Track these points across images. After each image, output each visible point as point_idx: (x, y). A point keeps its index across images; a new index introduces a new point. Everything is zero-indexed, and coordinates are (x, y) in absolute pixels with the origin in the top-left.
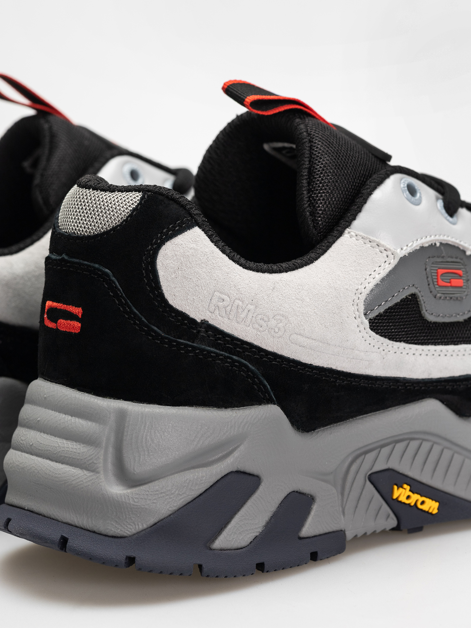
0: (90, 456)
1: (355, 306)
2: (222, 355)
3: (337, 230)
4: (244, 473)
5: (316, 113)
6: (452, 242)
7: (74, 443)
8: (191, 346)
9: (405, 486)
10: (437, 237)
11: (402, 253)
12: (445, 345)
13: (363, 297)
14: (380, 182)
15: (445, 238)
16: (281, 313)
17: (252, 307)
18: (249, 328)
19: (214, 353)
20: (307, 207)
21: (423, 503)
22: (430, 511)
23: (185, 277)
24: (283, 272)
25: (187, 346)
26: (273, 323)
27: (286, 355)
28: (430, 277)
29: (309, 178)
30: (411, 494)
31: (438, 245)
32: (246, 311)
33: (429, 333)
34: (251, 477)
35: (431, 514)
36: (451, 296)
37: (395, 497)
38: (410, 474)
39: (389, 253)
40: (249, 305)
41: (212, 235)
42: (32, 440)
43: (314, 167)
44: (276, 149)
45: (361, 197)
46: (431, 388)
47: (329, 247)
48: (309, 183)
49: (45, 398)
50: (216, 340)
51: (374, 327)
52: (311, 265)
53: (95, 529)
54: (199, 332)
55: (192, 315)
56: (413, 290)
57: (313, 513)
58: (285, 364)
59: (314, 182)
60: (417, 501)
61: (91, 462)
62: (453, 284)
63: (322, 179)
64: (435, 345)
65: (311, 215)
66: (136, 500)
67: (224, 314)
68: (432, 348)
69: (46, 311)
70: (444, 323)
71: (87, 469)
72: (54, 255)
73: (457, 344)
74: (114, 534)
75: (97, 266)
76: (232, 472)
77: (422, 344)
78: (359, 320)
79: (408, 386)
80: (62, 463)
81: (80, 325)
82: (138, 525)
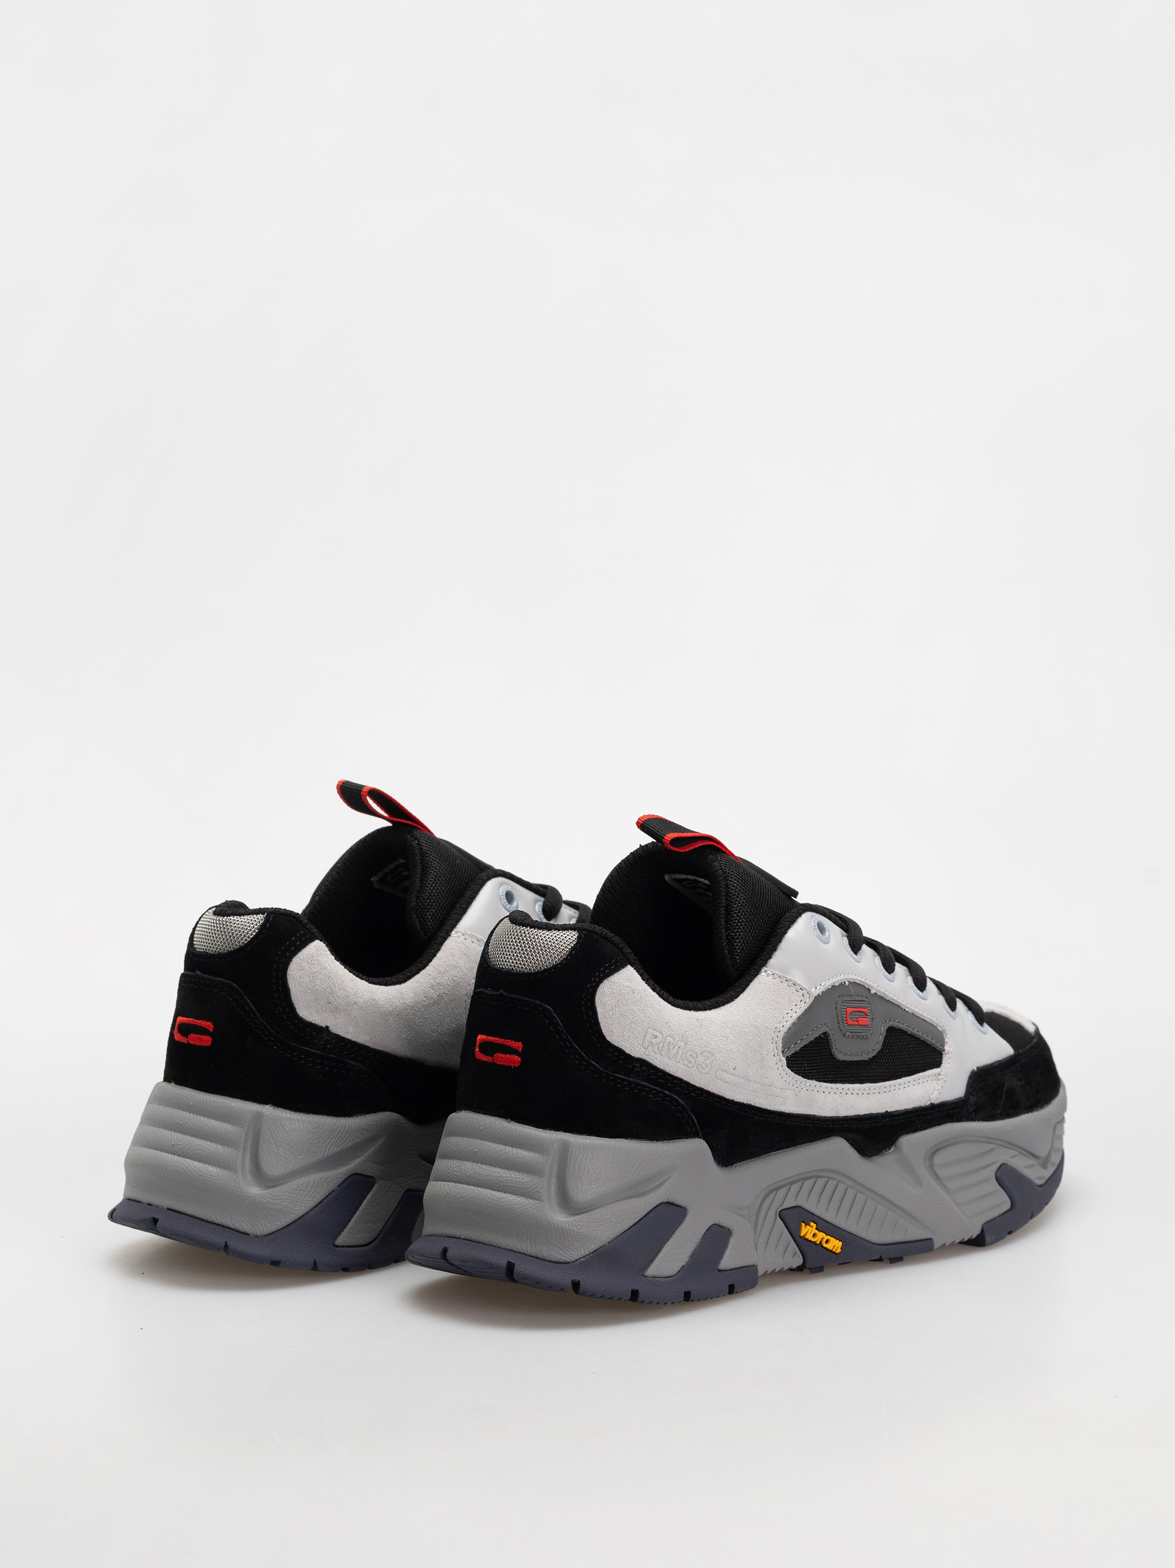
0: (534, 1185)
1: (774, 1044)
2: (655, 1090)
3: (754, 969)
4: (673, 1204)
5: (726, 849)
6: (859, 980)
7: (517, 1173)
8: (626, 1080)
9: (812, 1224)
10: (846, 976)
11: (816, 991)
12: (852, 1083)
13: (781, 1035)
14: (793, 921)
15: (853, 977)
16: (708, 1049)
17: (682, 1044)
18: (679, 1064)
19: (649, 1087)
20: (726, 945)
21: (827, 1241)
22: (834, 1250)
23: (621, 1014)
24: (707, 1010)
25: (623, 1080)
26: (701, 1059)
27: (711, 1091)
28: (840, 1015)
29: (727, 916)
30: (817, 1231)
31: (847, 983)
32: (677, 1047)
33: (838, 1071)
34: (679, 1208)
35: (834, 1253)
36: (858, 1034)
37: (802, 1235)
38: (817, 1212)
39: (804, 992)
40: (679, 1042)
41: (643, 973)
42: (469, 1170)
43: (731, 906)
44: (675, 880)
45: (776, 936)
46: (838, 1126)
47: (747, 985)
48: (727, 922)
49: (481, 1130)
50: (649, 1075)
51: (790, 1064)
52: (732, 1003)
53: (539, 1255)
54: (634, 1067)
55: (628, 1050)
56: (825, 1029)
57: (730, 1246)
58: (711, 1100)
59: (732, 921)
60: (823, 1239)
61: (535, 1190)
62: (860, 1023)
63: (740, 918)
64: (843, 1083)
65: (729, 953)
66: (579, 1227)
67: (657, 1051)
68: (839, 1086)
69: (477, 1044)
70: (851, 1061)
71: (531, 1198)
72: (489, 990)
73: (862, 1083)
74: (557, 1260)
75: (538, 1002)
76: (662, 1203)
77: (831, 1082)
78: (778, 1057)
79: (817, 1123)
80: (505, 1193)
81: (519, 1059)
82: (580, 1251)
